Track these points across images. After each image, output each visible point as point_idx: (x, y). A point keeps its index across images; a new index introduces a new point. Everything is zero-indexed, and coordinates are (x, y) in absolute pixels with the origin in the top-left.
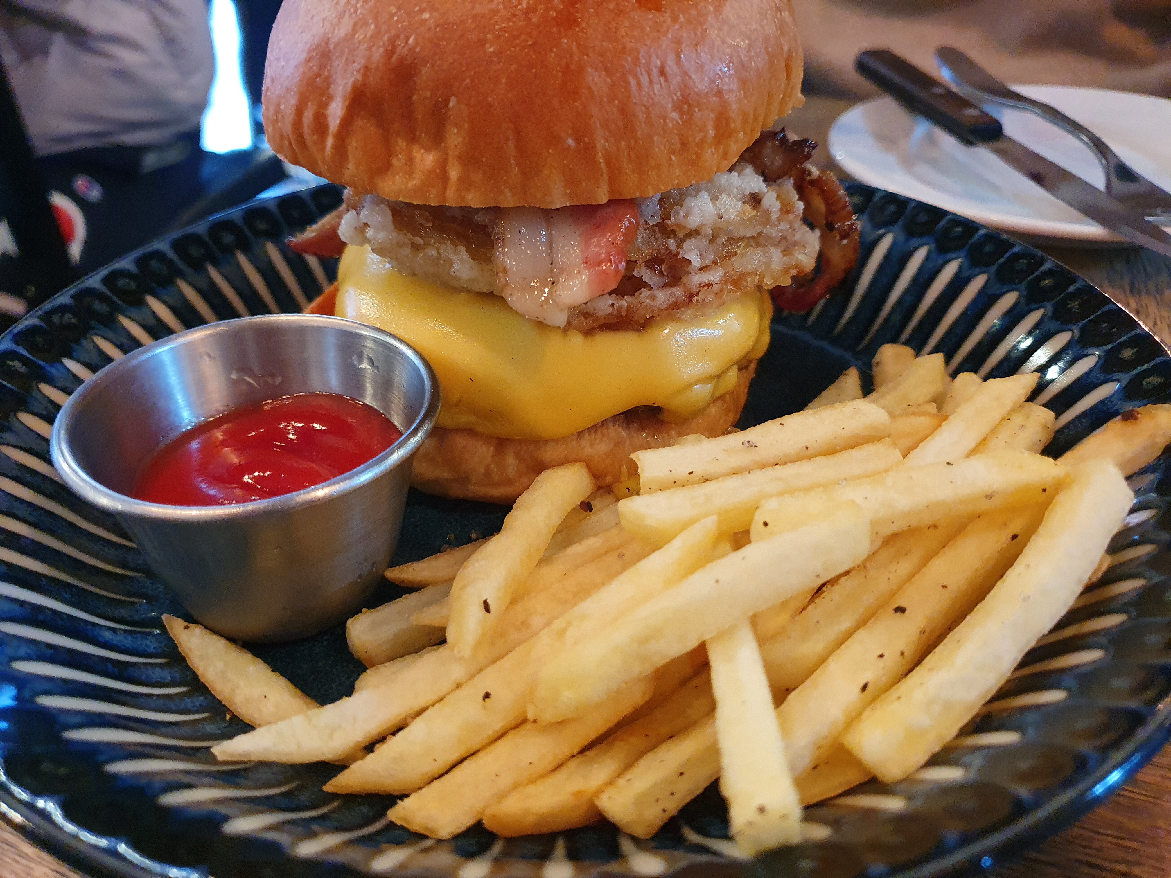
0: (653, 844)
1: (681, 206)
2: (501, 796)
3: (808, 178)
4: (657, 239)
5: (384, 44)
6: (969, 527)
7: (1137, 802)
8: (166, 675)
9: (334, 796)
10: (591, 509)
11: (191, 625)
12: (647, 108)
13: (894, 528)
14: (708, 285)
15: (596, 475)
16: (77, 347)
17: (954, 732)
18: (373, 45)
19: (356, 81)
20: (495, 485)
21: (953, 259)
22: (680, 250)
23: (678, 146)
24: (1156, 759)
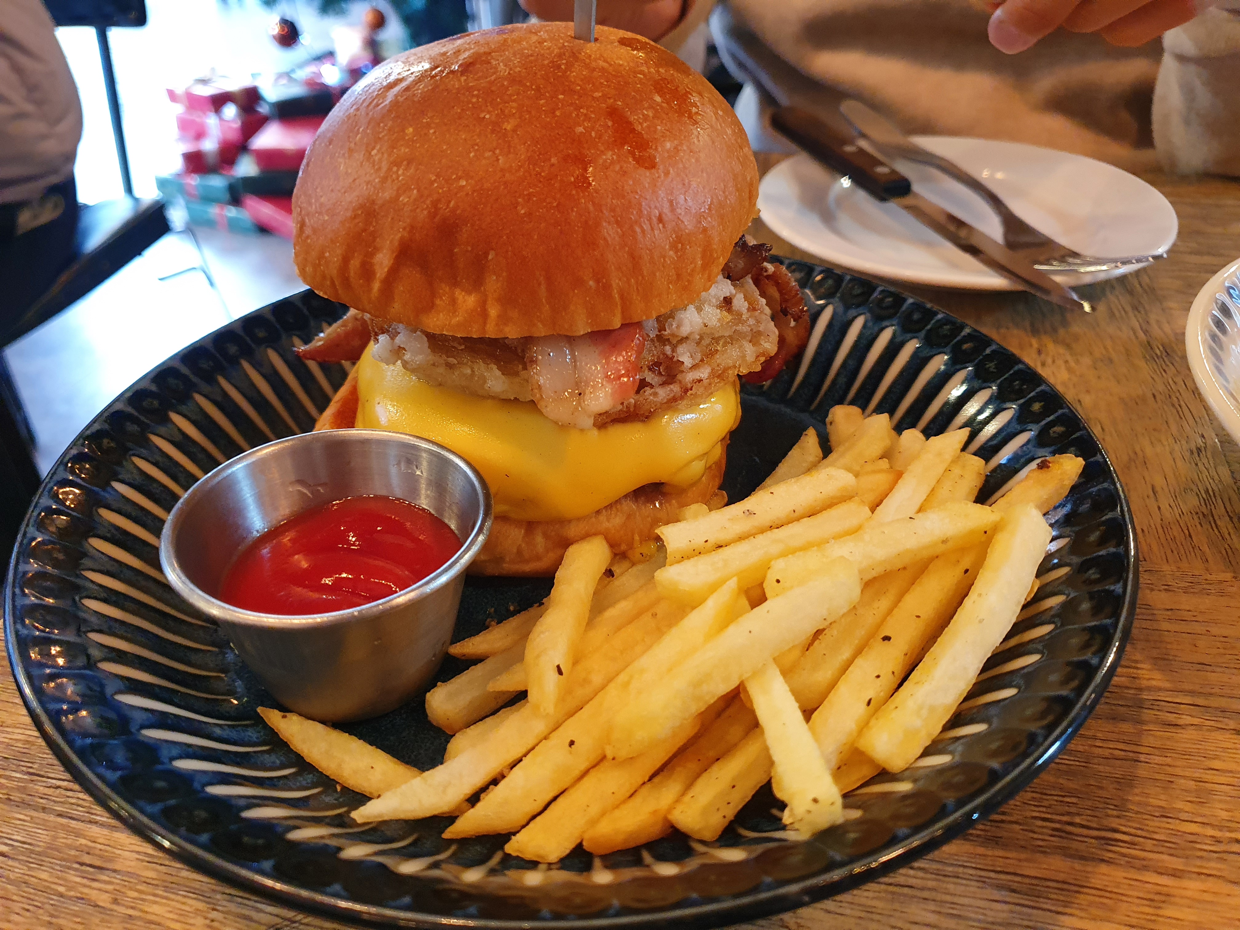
0: (719, 844)
1: (674, 318)
2: (593, 822)
3: (765, 274)
4: (655, 347)
5: (428, 206)
6: (931, 566)
7: (1072, 767)
8: (273, 759)
9: (451, 841)
10: (613, 576)
11: (287, 714)
12: (650, 250)
13: (874, 574)
14: (700, 381)
15: (612, 545)
16: (118, 469)
17: (939, 729)
18: (417, 208)
19: (402, 238)
20: (527, 561)
21: (887, 327)
22: (674, 354)
23: (675, 277)
24: (1082, 732)
